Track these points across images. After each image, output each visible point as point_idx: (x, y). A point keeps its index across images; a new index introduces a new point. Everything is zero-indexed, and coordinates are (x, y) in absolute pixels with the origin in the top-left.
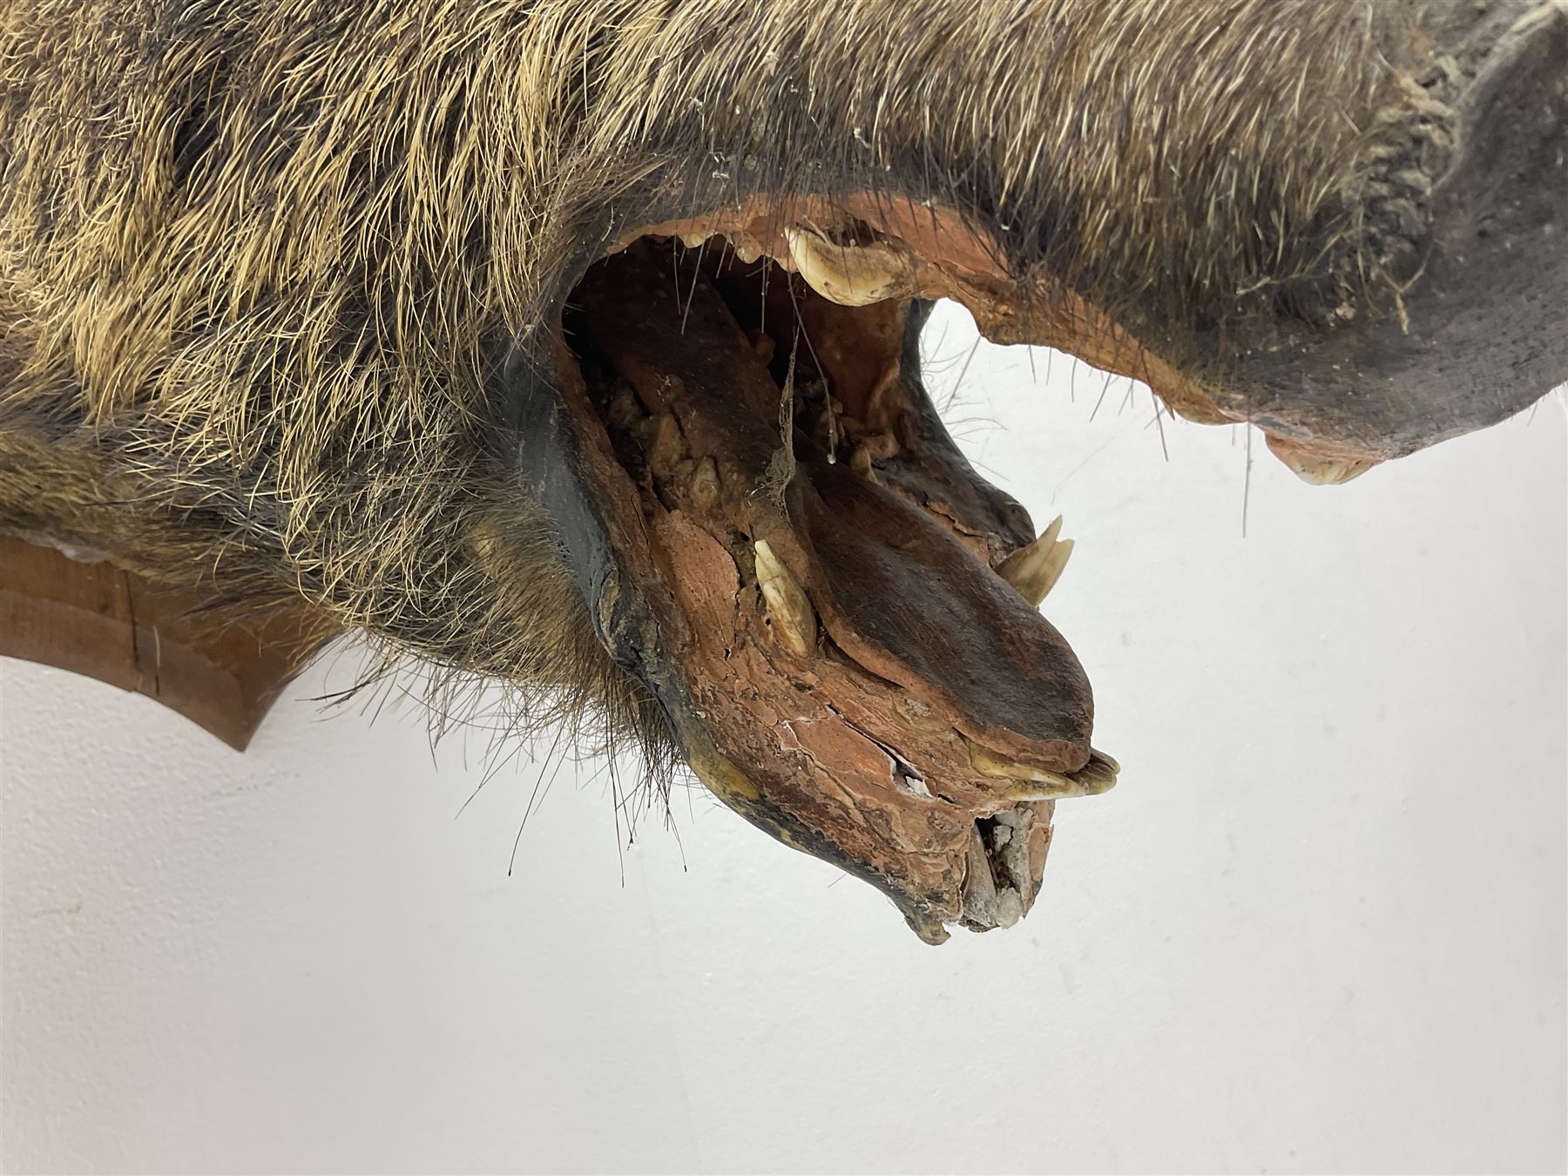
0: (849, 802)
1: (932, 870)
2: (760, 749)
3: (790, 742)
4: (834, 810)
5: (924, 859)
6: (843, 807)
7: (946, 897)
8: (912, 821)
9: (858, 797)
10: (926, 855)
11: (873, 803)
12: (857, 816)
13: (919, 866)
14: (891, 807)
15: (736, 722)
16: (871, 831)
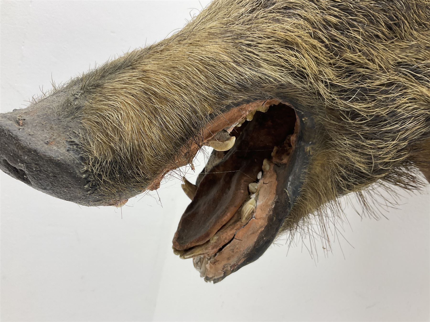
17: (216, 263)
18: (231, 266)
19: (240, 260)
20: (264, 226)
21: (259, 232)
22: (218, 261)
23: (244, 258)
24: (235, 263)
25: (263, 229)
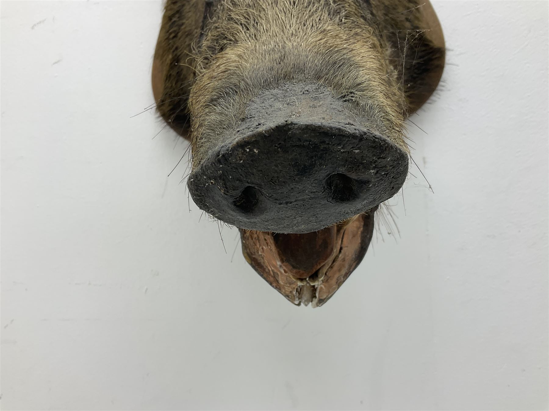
0: (270, 269)
1: (287, 290)
2: (254, 252)
3: (261, 252)
4: (267, 270)
5: (285, 287)
6: (269, 270)
7: (290, 297)
8: (283, 277)
9: (273, 268)
10: (286, 286)
11: (275, 271)
12: (271, 273)
13: (284, 288)
14: (279, 273)
15: (251, 245)
16: (274, 277)
17: (328, 281)
18: (343, 276)
19: (352, 266)
20: (362, 226)
21: (360, 233)
22: (330, 277)
23: (354, 262)
24: (347, 271)
25: (362, 229)
